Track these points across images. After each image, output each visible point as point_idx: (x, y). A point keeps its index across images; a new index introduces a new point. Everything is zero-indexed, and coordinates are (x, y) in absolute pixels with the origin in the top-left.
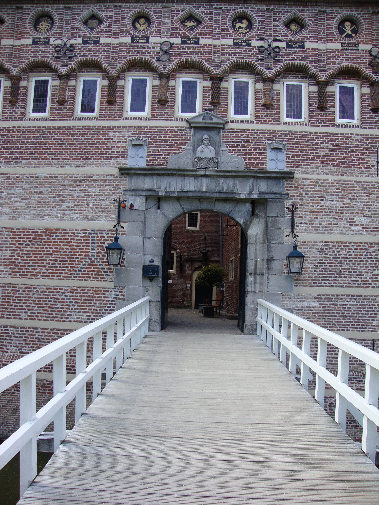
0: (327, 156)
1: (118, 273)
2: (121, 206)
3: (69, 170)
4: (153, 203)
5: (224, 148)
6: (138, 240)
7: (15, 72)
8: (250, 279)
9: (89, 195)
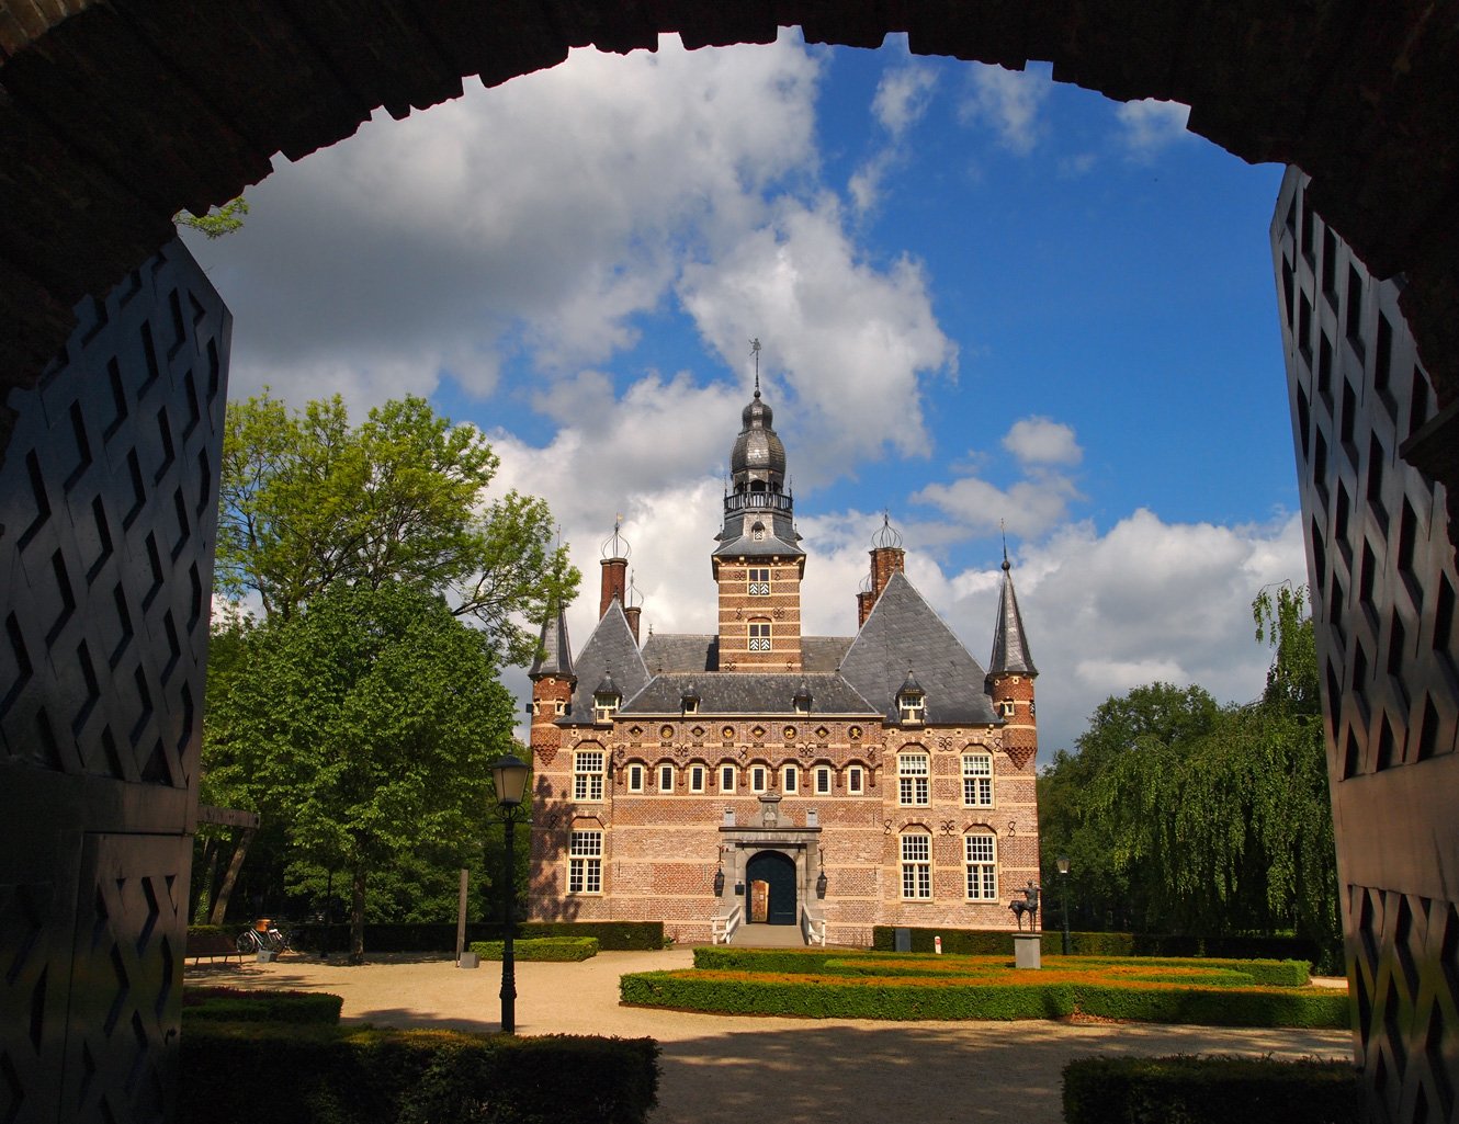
0: (842, 816)
2: (721, 850)
3: (688, 827)
4: (740, 848)
5: (781, 813)
6: (732, 870)
7: (651, 764)
8: (798, 892)
9: (701, 843)
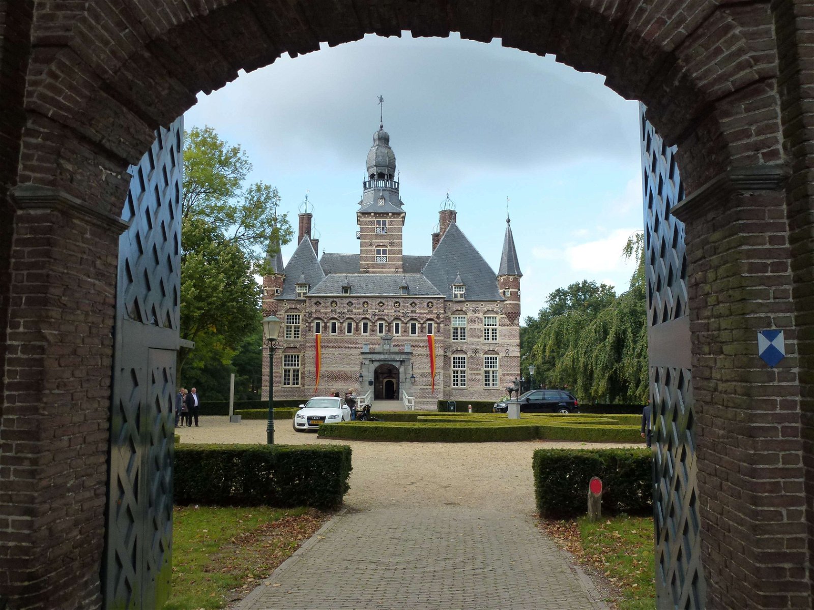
0: (423, 346)
1: (361, 384)
2: (362, 363)
3: (344, 352)
4: (371, 362)
5: (392, 345)
6: (367, 374)
7: (326, 321)
8: (400, 384)
9: (351, 360)
